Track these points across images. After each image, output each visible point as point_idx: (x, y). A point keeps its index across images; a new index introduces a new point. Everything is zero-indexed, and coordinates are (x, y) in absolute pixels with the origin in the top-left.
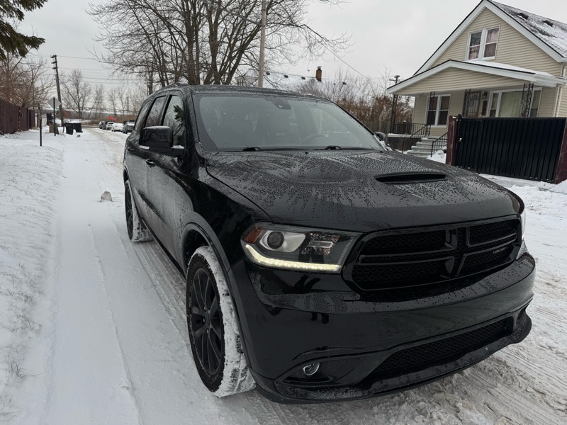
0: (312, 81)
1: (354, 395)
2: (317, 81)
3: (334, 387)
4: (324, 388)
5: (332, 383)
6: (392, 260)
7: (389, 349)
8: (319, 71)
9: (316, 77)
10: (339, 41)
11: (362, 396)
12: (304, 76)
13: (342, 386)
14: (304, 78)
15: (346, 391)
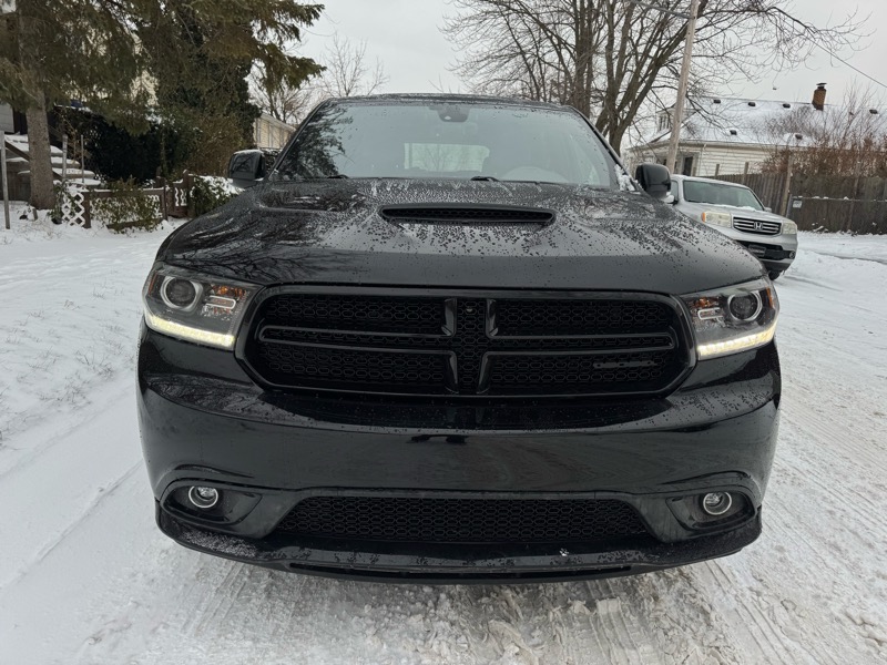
0: (804, 110)
1: (242, 553)
2: (813, 108)
3: (223, 534)
4: (209, 531)
5: (224, 526)
6: (321, 338)
7: (297, 490)
8: (821, 91)
9: (814, 103)
10: (839, 30)
11: (253, 559)
12: (787, 101)
13: (233, 535)
14: (786, 106)
15: (235, 545)
